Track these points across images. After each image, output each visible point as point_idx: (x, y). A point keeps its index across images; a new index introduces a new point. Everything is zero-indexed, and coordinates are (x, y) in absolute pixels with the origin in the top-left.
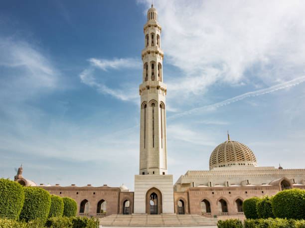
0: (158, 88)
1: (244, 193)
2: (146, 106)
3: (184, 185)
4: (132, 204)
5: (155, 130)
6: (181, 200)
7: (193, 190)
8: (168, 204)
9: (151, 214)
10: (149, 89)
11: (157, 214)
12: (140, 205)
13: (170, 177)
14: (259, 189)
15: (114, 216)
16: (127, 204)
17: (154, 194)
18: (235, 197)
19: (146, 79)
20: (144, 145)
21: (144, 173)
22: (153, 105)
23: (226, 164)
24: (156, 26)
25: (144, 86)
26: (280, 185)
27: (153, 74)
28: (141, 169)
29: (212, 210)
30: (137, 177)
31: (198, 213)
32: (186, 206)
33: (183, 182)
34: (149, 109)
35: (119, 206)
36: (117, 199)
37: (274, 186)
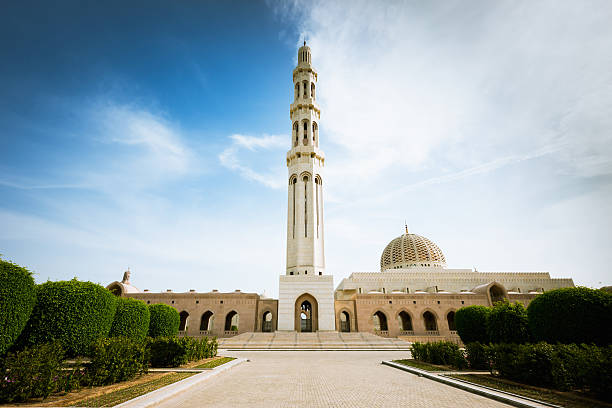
0: (313, 155)
1: (435, 302)
2: (295, 181)
3: (348, 292)
4: (275, 317)
5: (308, 213)
6: (344, 312)
7: (361, 297)
8: (327, 318)
9: (302, 331)
10: (299, 156)
11: (310, 331)
12: (286, 318)
13: (330, 279)
14: (457, 298)
15: (249, 334)
16: (269, 317)
17: (307, 303)
18: (422, 309)
19: (296, 144)
20: (292, 233)
21: (292, 274)
22: (306, 178)
23: (404, 264)
24: (310, 71)
25: (293, 153)
26: (488, 292)
27: (305, 137)
28: (288, 268)
29: (389, 326)
30: (282, 279)
31: (370, 331)
32: (352, 320)
33: (345, 288)
34: (300, 183)
35: (256, 319)
36: (254, 309)
37: (480, 294)
